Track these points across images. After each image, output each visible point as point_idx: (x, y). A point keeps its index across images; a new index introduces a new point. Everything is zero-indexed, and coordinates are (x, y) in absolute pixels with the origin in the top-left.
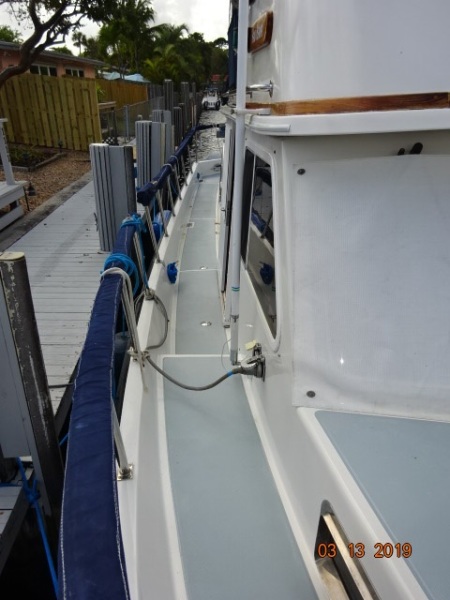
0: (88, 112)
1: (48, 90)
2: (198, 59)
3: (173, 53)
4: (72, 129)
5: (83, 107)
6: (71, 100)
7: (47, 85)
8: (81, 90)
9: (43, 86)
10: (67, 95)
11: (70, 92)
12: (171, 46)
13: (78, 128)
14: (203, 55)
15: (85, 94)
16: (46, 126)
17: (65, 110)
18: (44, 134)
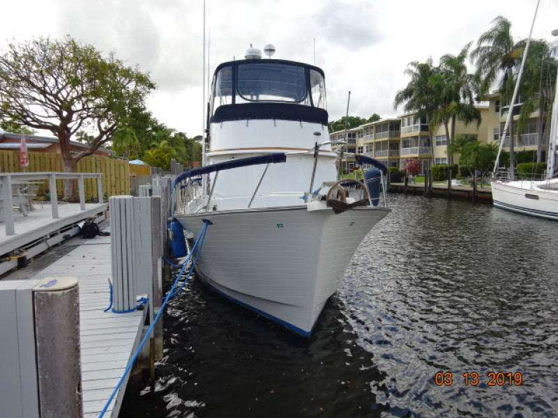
0: (122, 177)
1: (98, 165)
2: (183, 149)
3: (166, 146)
4: (111, 187)
5: (120, 174)
6: (113, 170)
7: (98, 162)
8: (119, 165)
9: (96, 163)
10: (110, 168)
11: (113, 166)
12: (164, 142)
13: (115, 187)
14: (187, 147)
15: (122, 167)
16: (95, 186)
17: (108, 177)
18: (92, 190)
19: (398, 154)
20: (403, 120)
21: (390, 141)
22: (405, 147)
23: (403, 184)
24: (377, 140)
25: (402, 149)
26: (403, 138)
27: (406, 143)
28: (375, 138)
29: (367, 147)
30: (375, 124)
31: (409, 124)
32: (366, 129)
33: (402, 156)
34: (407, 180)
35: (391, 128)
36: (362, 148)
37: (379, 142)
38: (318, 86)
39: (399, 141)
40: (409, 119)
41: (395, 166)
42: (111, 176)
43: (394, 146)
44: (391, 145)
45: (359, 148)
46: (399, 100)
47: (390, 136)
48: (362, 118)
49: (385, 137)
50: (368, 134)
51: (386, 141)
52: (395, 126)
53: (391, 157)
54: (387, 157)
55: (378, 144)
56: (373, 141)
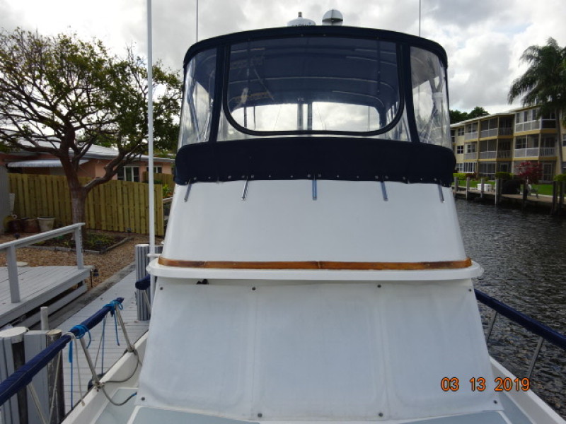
1: (125, 191)
6: (142, 198)
7: (125, 187)
10: (139, 194)
11: (142, 192)
16: (121, 216)
18: (118, 222)
19: (510, 154)
20: (518, 115)
21: (499, 140)
22: (518, 147)
23: (520, 196)
24: (482, 139)
25: (515, 151)
26: (517, 137)
27: (521, 143)
28: (480, 137)
29: (469, 146)
30: (480, 120)
31: (526, 120)
32: (469, 125)
33: (515, 158)
34: (526, 193)
35: (501, 126)
36: (462, 147)
37: (485, 141)
38: (427, 84)
39: (512, 139)
40: (526, 114)
41: (505, 171)
42: (140, 204)
43: (504, 146)
44: (500, 144)
45: (459, 147)
46: (515, 91)
47: (500, 134)
48: (462, 112)
49: (492, 135)
50: (470, 132)
51: (495, 140)
52: (506, 121)
53: (500, 160)
54: (495, 159)
55: (483, 144)
56: (476, 139)
